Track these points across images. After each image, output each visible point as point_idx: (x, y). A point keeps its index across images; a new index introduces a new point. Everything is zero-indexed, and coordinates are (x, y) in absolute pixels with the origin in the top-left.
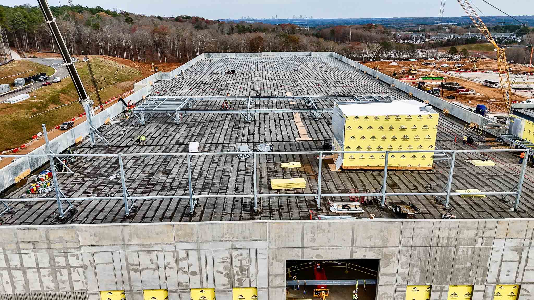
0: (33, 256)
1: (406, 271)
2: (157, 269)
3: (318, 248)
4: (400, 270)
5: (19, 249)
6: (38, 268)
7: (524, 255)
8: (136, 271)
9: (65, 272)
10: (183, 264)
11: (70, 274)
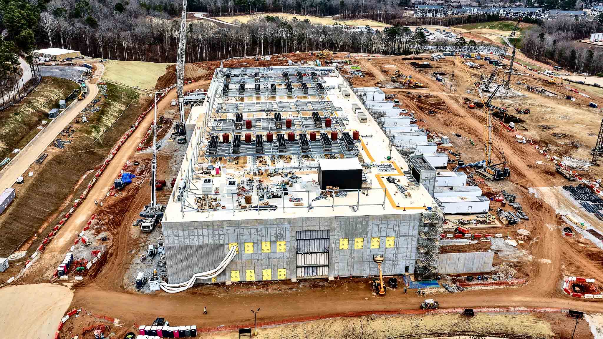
0: (207, 231)
1: (339, 234)
2: (250, 235)
3: (307, 226)
4: (337, 233)
5: (202, 229)
6: (208, 235)
7: (380, 227)
8: (242, 236)
9: (217, 236)
10: (259, 233)
11: (219, 237)
